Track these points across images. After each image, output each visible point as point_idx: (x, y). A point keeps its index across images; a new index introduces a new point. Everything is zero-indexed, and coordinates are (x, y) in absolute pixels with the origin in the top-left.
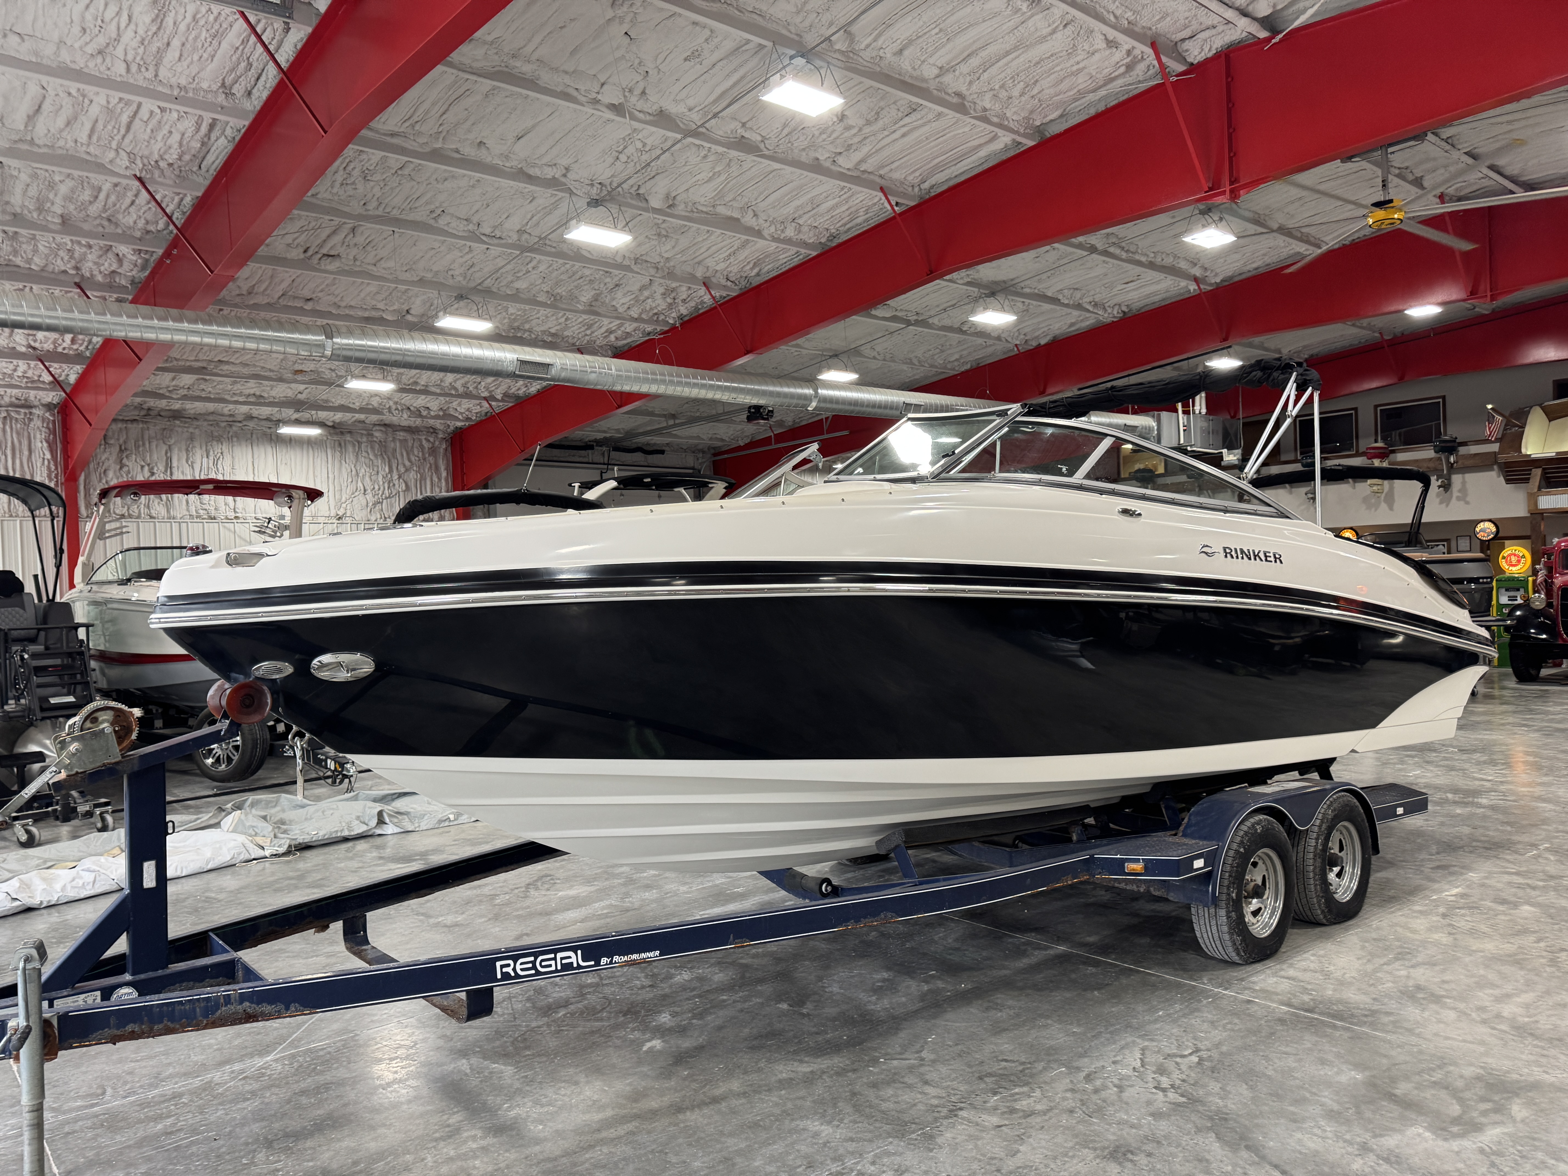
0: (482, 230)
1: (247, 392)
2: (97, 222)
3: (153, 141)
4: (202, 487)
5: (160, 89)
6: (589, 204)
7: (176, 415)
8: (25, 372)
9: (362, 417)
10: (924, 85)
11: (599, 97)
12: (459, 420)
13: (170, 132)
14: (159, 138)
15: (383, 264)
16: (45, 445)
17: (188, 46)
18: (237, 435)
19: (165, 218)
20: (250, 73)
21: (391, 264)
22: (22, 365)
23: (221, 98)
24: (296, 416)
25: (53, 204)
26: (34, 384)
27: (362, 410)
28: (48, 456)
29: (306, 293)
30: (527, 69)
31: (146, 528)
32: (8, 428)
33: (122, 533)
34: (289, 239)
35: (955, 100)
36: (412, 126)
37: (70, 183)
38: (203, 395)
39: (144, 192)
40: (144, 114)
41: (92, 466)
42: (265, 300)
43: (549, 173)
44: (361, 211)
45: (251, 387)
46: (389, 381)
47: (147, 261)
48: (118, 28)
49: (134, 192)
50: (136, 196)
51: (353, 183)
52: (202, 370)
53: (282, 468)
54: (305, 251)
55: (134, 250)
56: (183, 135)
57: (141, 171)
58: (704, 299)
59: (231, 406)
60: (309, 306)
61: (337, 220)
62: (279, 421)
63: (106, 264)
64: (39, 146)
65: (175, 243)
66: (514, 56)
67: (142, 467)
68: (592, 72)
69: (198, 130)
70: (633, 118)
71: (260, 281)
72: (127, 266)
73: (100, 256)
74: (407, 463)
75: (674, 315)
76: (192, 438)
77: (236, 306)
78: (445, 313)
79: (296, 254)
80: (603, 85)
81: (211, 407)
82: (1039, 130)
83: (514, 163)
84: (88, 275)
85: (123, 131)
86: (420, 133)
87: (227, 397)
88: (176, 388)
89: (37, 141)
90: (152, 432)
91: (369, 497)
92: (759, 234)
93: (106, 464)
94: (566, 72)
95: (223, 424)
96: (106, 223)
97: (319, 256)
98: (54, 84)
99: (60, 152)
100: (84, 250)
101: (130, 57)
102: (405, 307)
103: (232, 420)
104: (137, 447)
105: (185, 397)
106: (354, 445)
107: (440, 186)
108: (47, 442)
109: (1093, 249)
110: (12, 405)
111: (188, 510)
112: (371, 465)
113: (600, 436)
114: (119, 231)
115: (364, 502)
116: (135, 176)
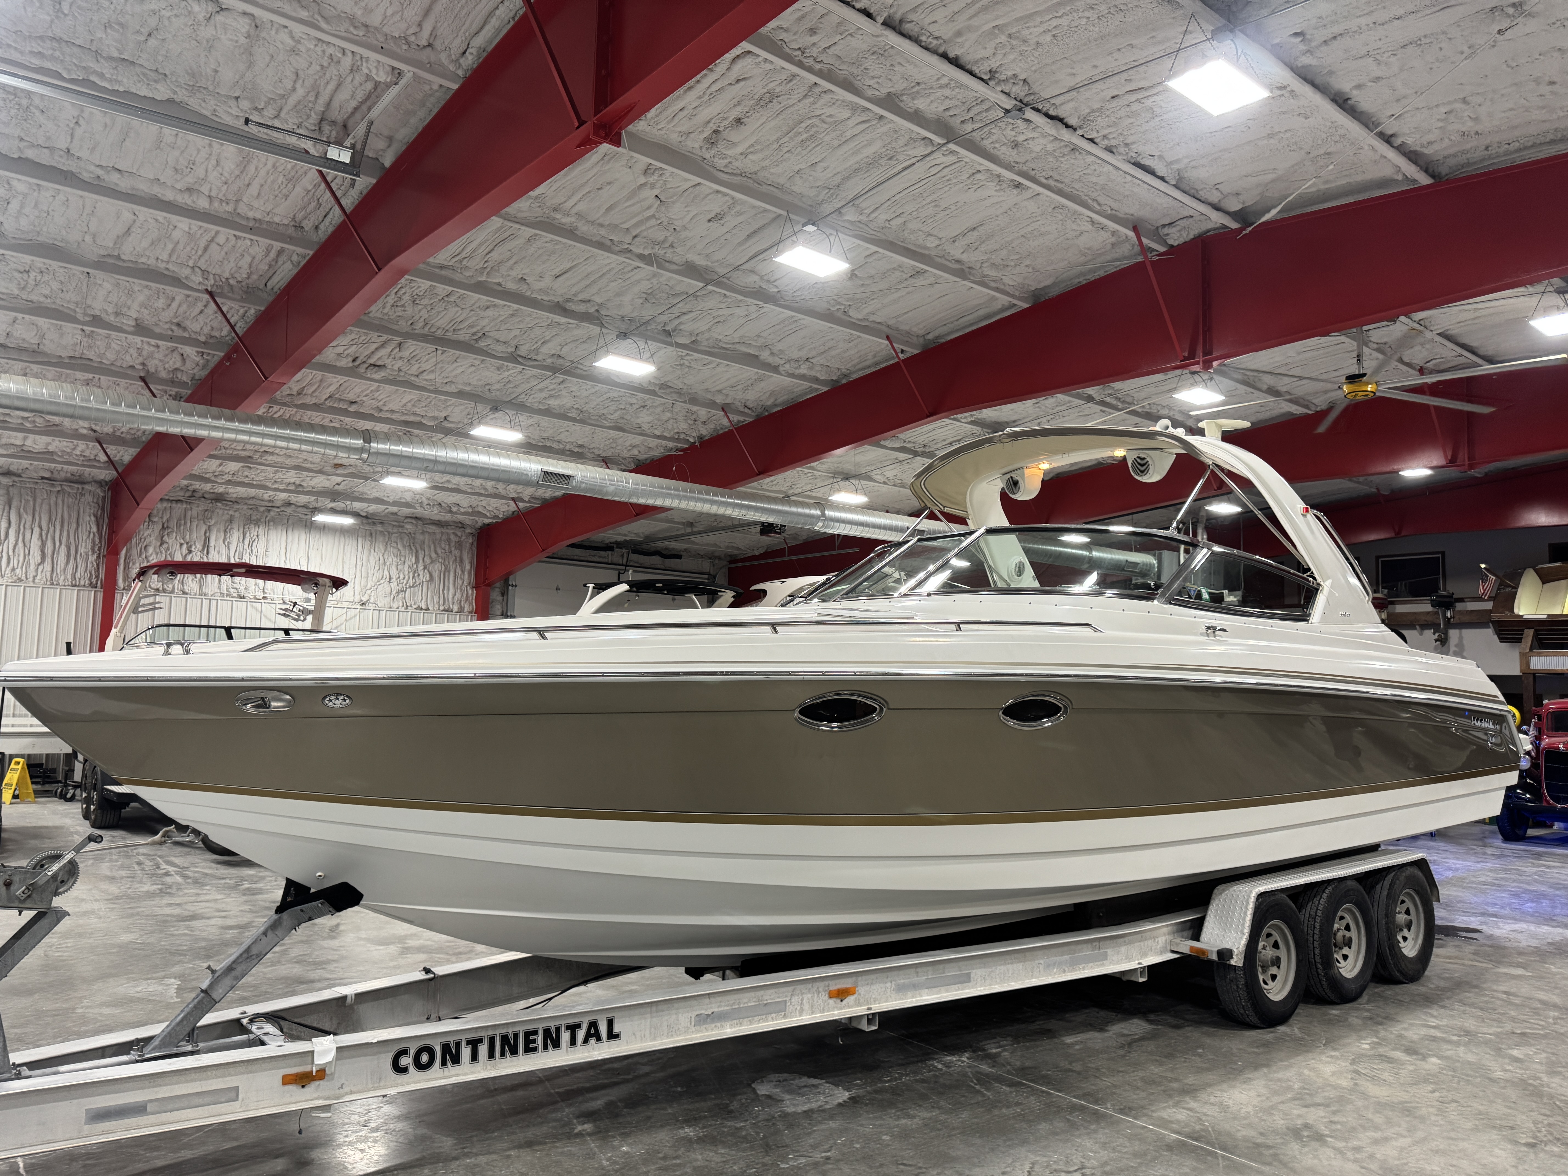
0: (519, 353)
1: (288, 481)
2: (167, 326)
3: (226, 262)
4: (235, 570)
5: (237, 220)
6: (618, 337)
7: (219, 498)
8: (83, 451)
9: (395, 509)
10: (926, 252)
11: (631, 248)
12: (485, 516)
13: (242, 255)
14: (232, 260)
15: (425, 376)
16: (93, 518)
17: (266, 187)
18: (273, 520)
19: (228, 327)
20: (318, 212)
21: (431, 376)
22: (81, 445)
23: (291, 231)
24: (332, 505)
25: (129, 308)
26: (91, 462)
27: (395, 503)
28: (94, 529)
29: (351, 396)
30: (565, 220)
31: (178, 602)
32: (60, 502)
33: (155, 609)
34: (340, 350)
35: (957, 266)
36: (461, 261)
37: (147, 292)
38: (246, 480)
39: (212, 304)
40: (221, 239)
41: (134, 541)
42: (314, 401)
43: (582, 308)
44: (409, 330)
45: (292, 476)
46: (422, 479)
47: (208, 361)
48: (206, 171)
49: (204, 303)
50: (205, 306)
51: (403, 306)
52: (247, 459)
53: (313, 553)
54: (354, 361)
55: (198, 352)
56: (254, 258)
57: (212, 286)
58: (723, 422)
59: (271, 493)
60: (352, 409)
61: (385, 337)
62: (315, 508)
63: (171, 363)
64: (124, 261)
65: (235, 349)
66: (555, 210)
67: (181, 545)
68: (625, 226)
69: (267, 255)
70: (660, 266)
71: (310, 384)
72: (189, 365)
73: (166, 355)
74: (434, 555)
75: (694, 434)
76: (231, 520)
77: (285, 404)
78: (480, 423)
79: (345, 363)
80: (635, 237)
81: (252, 492)
82: (1035, 294)
83: (552, 298)
84: (152, 370)
85: (200, 253)
86: (467, 268)
87: (269, 484)
88: (222, 474)
89: (123, 257)
90: (194, 512)
91: (394, 585)
92: (775, 369)
93: (147, 541)
94: (602, 225)
95: (262, 509)
96: (174, 327)
97: (366, 365)
98: (144, 213)
99: (142, 266)
100: (152, 349)
101: (213, 194)
102: (443, 414)
103: (270, 506)
104: (178, 526)
105: (229, 482)
106: (384, 535)
107: (482, 313)
108: (96, 516)
109: (1090, 399)
110: (67, 480)
111: (219, 588)
112: (399, 555)
113: (620, 539)
114: (186, 335)
115: (388, 590)
116: (207, 290)
